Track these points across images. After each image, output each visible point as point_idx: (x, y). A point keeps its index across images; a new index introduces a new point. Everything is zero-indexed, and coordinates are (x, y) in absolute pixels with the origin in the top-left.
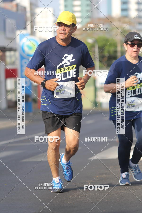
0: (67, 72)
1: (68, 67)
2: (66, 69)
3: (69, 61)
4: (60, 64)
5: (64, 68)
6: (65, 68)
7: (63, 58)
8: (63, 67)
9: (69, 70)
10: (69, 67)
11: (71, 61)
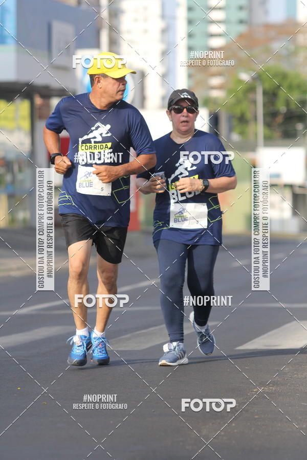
0: (96, 152)
1: (97, 145)
2: (94, 148)
3: (101, 134)
4: (85, 137)
5: (90, 144)
6: (93, 144)
7: (93, 128)
8: (90, 142)
9: (100, 150)
10: (100, 144)
11: (104, 135)
